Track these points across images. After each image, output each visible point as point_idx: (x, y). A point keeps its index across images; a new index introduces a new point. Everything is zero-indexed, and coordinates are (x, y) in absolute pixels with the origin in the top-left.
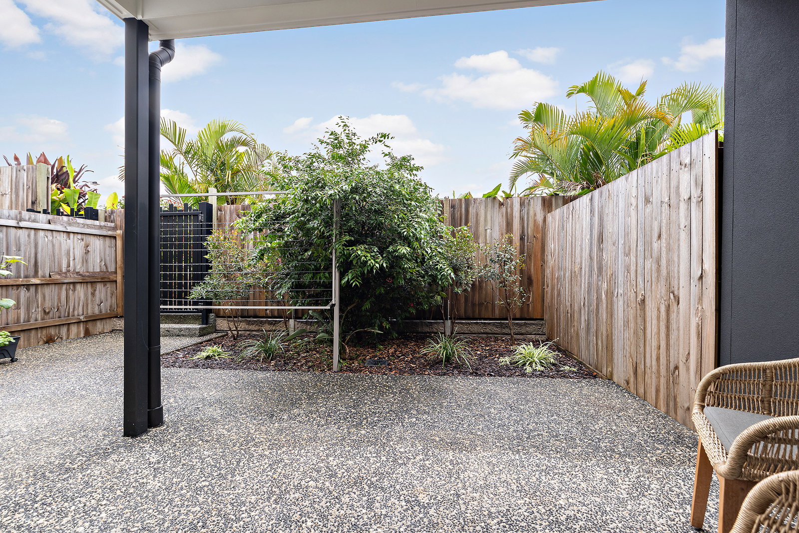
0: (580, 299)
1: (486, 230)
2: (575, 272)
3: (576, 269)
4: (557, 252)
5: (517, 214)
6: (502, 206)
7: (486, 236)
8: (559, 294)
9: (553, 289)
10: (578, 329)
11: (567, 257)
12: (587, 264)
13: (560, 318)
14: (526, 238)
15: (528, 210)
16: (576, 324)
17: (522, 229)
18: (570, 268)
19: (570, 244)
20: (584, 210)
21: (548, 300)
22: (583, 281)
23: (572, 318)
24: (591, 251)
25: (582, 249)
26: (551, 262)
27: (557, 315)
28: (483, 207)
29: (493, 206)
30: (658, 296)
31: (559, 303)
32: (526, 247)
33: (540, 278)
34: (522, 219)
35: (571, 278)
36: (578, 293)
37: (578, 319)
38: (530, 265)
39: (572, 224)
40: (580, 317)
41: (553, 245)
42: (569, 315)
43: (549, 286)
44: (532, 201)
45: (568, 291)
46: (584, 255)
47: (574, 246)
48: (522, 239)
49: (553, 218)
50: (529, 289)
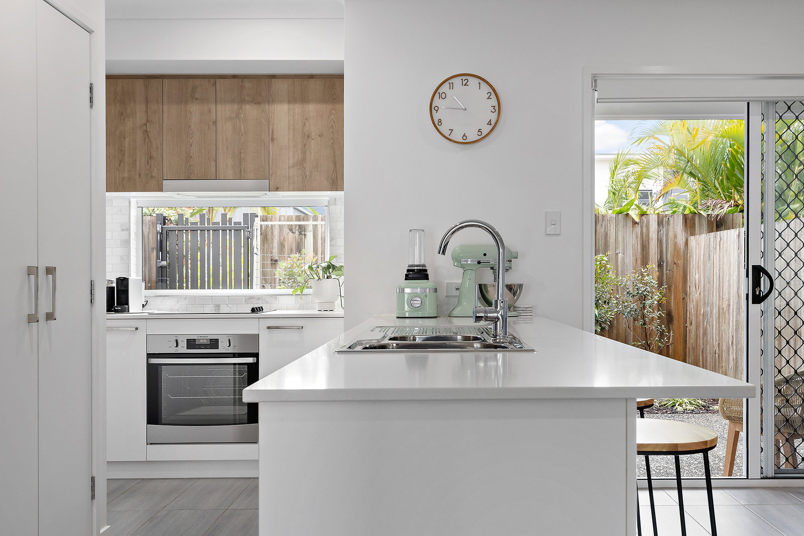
0: (729, 338)
1: (617, 254)
2: (723, 309)
3: (724, 306)
4: (702, 284)
5: (654, 234)
6: (637, 225)
7: (617, 262)
8: (705, 333)
9: (697, 328)
10: (726, 370)
11: (714, 292)
12: (736, 301)
13: (706, 361)
14: (665, 264)
15: (668, 230)
16: (724, 364)
17: (660, 252)
18: (717, 303)
19: (718, 278)
20: (732, 245)
21: (691, 341)
22: (731, 318)
23: (720, 358)
24: (738, 288)
25: (729, 285)
26: (695, 295)
27: (703, 355)
28: (613, 226)
29: (625, 225)
30: (789, 333)
31: (705, 343)
32: (665, 275)
33: (682, 314)
34: (660, 241)
35: (719, 315)
36: (727, 331)
37: (726, 359)
38: (670, 298)
39: (720, 256)
40: (729, 356)
41: (697, 275)
42: (717, 355)
43: (693, 323)
44: (671, 219)
45: (716, 329)
46: (732, 291)
47: (721, 280)
48: (660, 266)
49: (698, 243)
50: (669, 327)
